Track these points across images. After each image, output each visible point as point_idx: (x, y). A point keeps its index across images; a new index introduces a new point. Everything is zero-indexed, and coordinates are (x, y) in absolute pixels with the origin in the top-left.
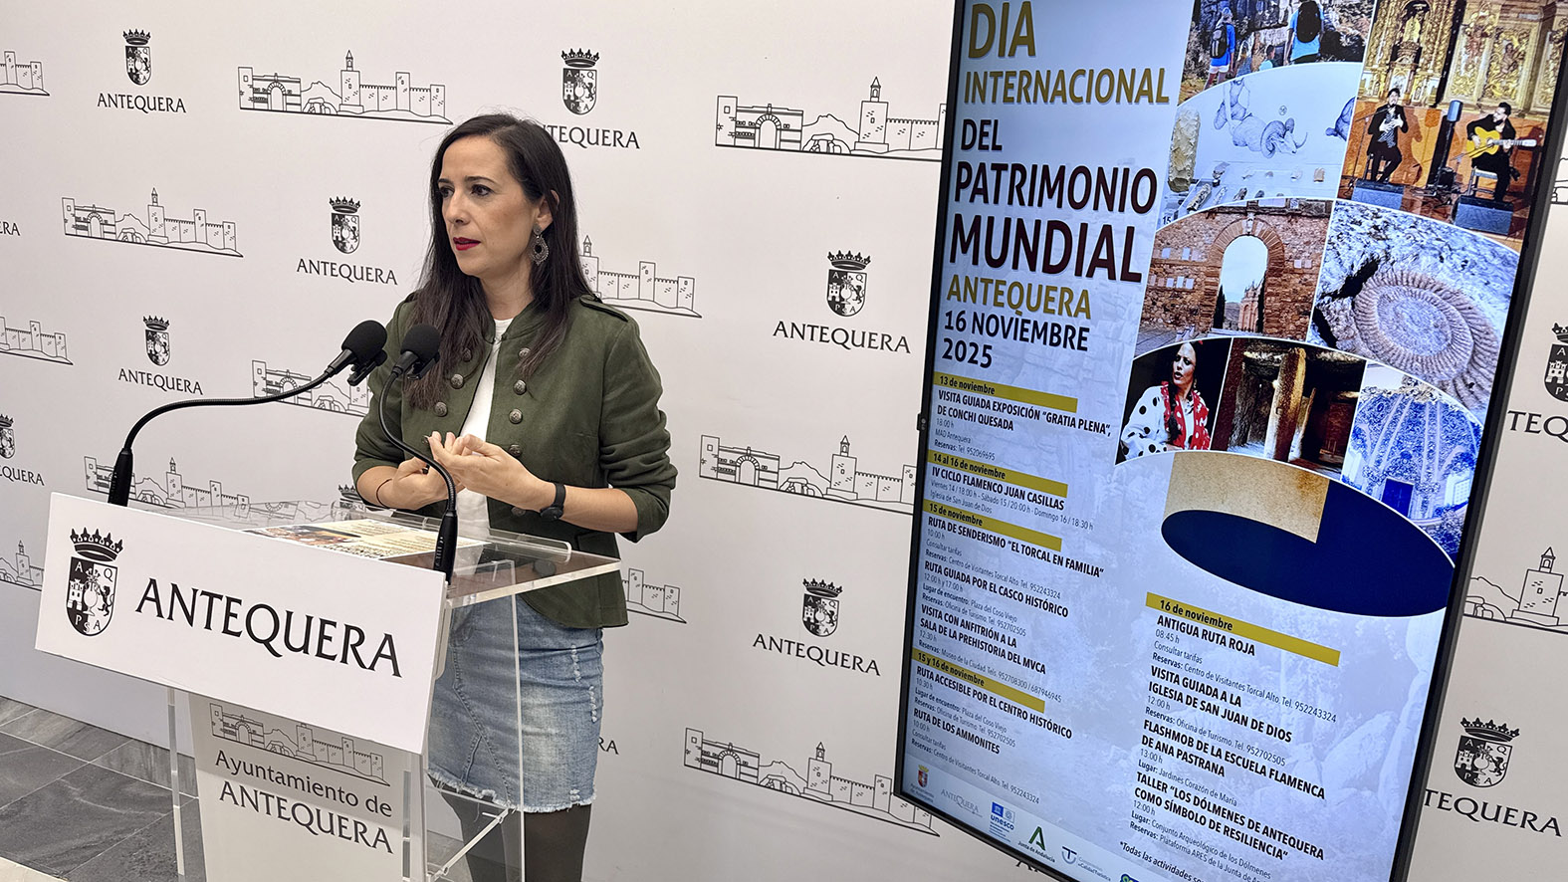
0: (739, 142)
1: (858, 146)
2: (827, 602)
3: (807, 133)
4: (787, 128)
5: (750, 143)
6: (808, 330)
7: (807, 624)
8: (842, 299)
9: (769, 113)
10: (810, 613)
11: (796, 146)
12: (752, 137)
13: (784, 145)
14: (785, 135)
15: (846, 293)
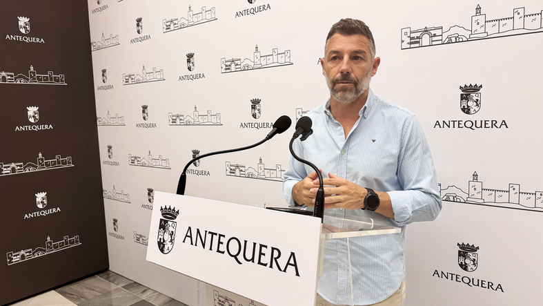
0: (412, 46)
1: (471, 36)
2: (471, 254)
3: (445, 36)
4: (435, 35)
5: (418, 45)
6: (452, 123)
7: (461, 265)
8: (468, 106)
9: (426, 31)
10: (462, 260)
11: (440, 42)
12: (418, 42)
13: (434, 43)
14: (434, 39)
15: (470, 103)
